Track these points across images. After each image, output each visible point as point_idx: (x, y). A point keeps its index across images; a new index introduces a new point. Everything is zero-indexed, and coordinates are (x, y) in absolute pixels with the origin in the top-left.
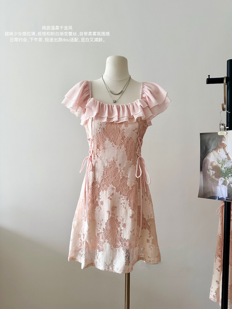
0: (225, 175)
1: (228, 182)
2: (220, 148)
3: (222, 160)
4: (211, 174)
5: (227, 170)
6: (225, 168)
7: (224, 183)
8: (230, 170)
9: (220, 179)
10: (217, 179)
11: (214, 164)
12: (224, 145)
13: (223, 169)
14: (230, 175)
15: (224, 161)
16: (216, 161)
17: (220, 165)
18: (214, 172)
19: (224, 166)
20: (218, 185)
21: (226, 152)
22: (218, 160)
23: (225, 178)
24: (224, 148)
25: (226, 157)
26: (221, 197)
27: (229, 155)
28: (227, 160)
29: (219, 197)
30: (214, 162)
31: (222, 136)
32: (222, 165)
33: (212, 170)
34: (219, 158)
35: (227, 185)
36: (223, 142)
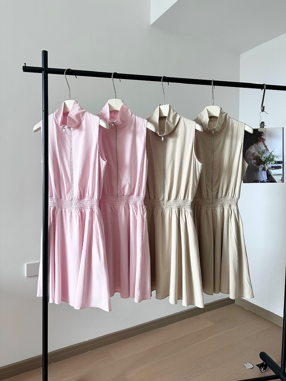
0: (264, 163)
1: (267, 168)
2: (260, 142)
3: (262, 151)
4: (253, 163)
5: (266, 159)
6: (264, 157)
7: (264, 169)
8: (268, 158)
9: (260, 166)
10: (257, 167)
11: (255, 155)
12: (263, 139)
13: (263, 158)
14: (268, 162)
15: (264, 152)
16: (257, 152)
17: (260, 156)
18: (255, 161)
19: (264, 156)
20: (259, 171)
21: (265, 145)
22: (259, 151)
23: (264, 165)
24: (263, 142)
25: (265, 149)
26: (262, 180)
27: (267, 147)
28: (266, 151)
29: (261, 181)
30: (255, 153)
31: (262, 132)
32: (262, 155)
33: (254, 159)
34: (259, 150)
35: (266, 170)
36: (262, 137)
